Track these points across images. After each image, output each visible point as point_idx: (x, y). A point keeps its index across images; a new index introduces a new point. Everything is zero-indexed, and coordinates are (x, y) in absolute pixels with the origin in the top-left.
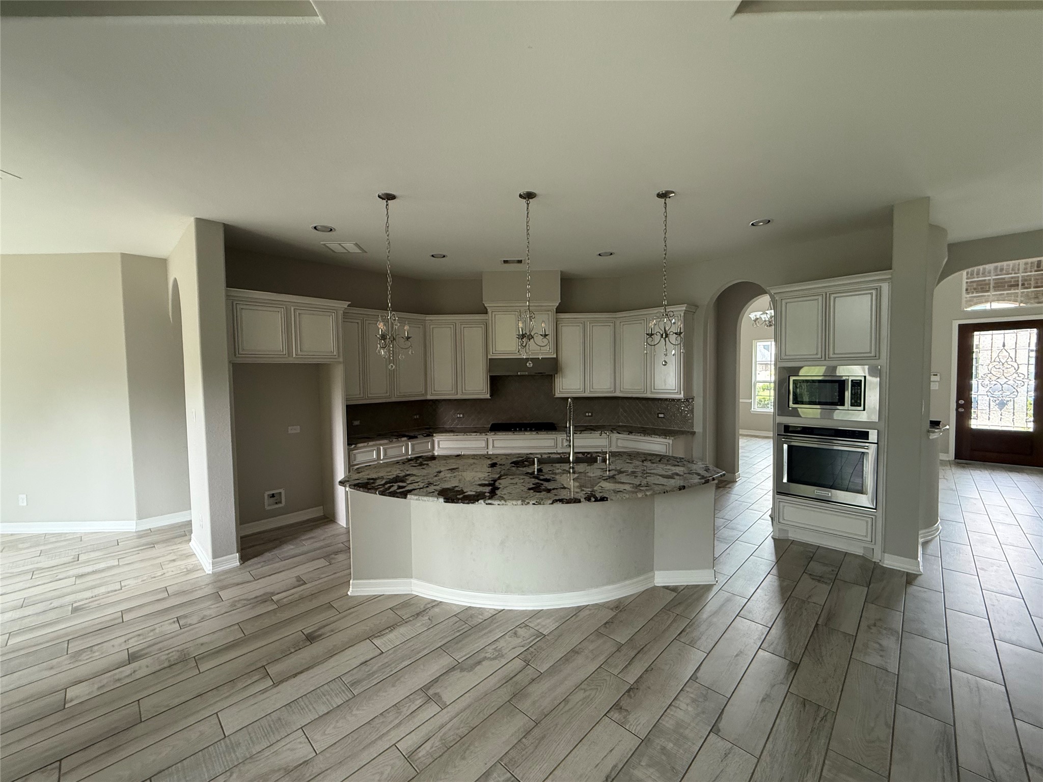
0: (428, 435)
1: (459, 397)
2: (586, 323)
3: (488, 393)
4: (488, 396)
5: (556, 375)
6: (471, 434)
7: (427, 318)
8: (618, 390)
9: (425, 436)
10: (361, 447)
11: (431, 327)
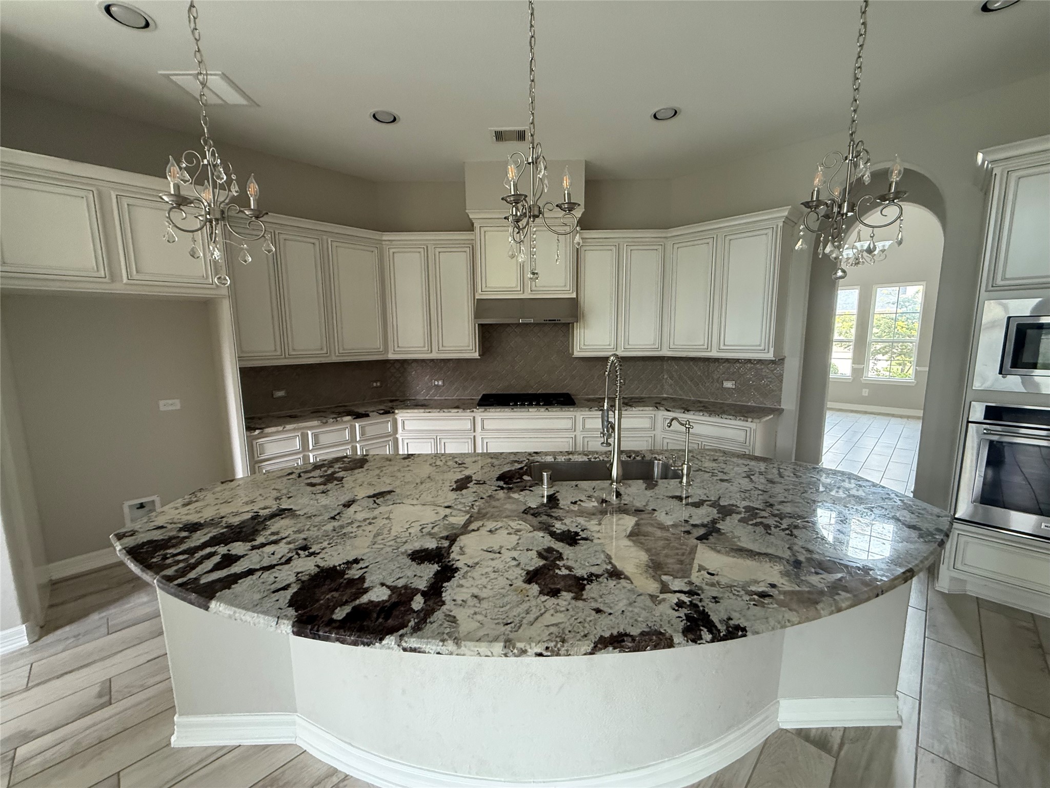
0: (386, 412)
1: (434, 355)
2: (621, 247)
3: (476, 351)
4: (476, 355)
5: (575, 324)
6: (450, 410)
7: (384, 238)
8: (665, 346)
9: (380, 414)
10: (272, 433)
11: (392, 251)
